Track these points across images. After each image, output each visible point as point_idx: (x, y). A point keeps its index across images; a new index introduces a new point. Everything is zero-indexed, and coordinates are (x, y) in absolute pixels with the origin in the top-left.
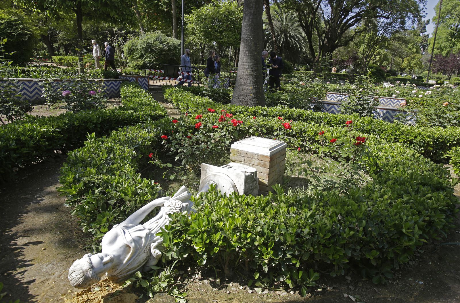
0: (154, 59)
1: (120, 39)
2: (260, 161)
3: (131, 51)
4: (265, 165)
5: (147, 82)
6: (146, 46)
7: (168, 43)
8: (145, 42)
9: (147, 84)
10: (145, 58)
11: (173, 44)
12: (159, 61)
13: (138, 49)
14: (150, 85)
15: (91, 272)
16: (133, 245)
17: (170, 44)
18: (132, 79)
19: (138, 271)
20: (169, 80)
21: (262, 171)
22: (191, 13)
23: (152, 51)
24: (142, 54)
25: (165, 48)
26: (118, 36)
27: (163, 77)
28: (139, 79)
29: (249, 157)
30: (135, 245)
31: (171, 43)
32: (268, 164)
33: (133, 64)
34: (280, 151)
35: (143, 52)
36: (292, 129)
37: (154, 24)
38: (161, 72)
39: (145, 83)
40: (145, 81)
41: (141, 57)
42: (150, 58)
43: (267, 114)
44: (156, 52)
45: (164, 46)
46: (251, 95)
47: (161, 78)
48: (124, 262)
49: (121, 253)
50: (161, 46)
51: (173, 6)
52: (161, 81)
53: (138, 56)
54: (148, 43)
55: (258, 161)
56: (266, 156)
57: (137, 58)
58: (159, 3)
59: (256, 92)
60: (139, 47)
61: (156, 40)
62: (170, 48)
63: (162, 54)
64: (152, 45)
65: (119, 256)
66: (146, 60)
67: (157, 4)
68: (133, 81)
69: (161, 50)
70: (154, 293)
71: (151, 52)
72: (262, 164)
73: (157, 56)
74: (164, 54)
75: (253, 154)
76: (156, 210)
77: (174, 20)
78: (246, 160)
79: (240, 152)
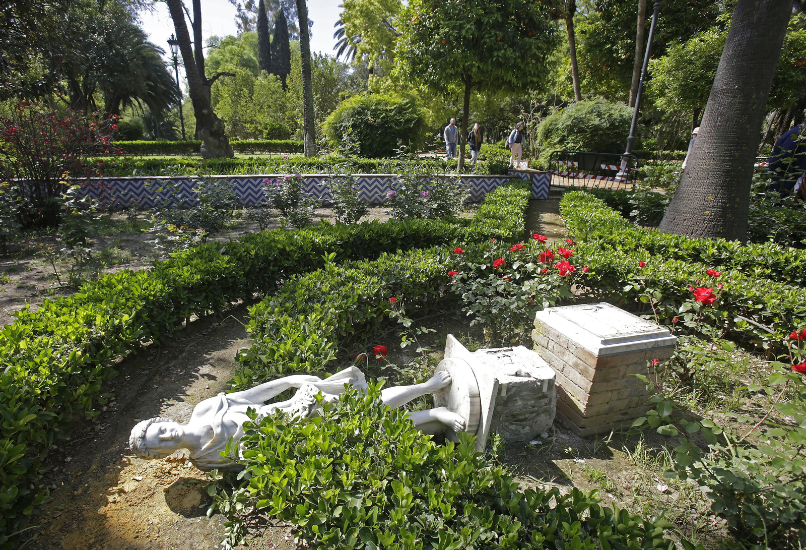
0: (581, 143)
1: (538, 115)
2: (579, 361)
3: (548, 134)
4: (587, 372)
5: (548, 180)
6: (572, 122)
7: (610, 115)
8: (570, 116)
9: (548, 184)
10: (568, 143)
11: (621, 116)
12: (590, 147)
13: (558, 129)
14: (553, 186)
15: (140, 442)
16: (218, 430)
17: (615, 117)
18: (526, 176)
19: (217, 468)
20: (584, 177)
21: (578, 382)
22: (666, 54)
23: (581, 131)
24: (564, 136)
25: (605, 124)
26: (535, 111)
27: (575, 174)
28: (536, 175)
29: (562, 344)
30: (222, 432)
31: (616, 115)
32: (592, 371)
33: (548, 152)
34: (642, 351)
35: (565, 134)
36: (764, 304)
37: (602, 85)
38: (573, 164)
39: (544, 183)
40: (544, 179)
41: (561, 141)
42: (574, 143)
43: (730, 258)
44: (587, 132)
45: (603, 121)
46: (707, 213)
47: (571, 175)
48: (203, 448)
49: (202, 434)
50: (597, 122)
51: (637, 48)
52: (571, 180)
53: (557, 140)
54: (575, 118)
55: (575, 359)
56: (590, 355)
57: (555, 144)
58: (615, 47)
59: (722, 207)
60: (560, 126)
61: (591, 112)
62: (612, 124)
63: (596, 135)
64: (582, 121)
65: (198, 438)
66: (569, 145)
67: (610, 49)
68: (526, 178)
69: (596, 128)
70: (216, 511)
71: (578, 132)
72: (581, 367)
73: (587, 139)
74: (601, 135)
75: (568, 341)
76: (290, 393)
77: (634, 73)
78: (555, 349)
79: (549, 331)
